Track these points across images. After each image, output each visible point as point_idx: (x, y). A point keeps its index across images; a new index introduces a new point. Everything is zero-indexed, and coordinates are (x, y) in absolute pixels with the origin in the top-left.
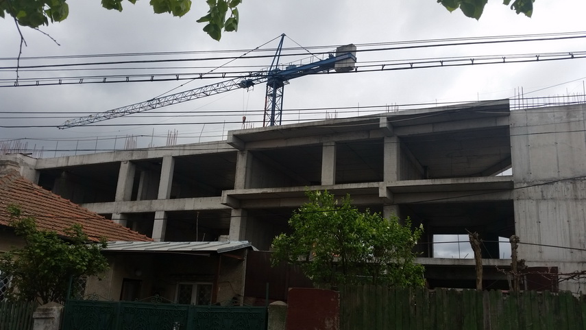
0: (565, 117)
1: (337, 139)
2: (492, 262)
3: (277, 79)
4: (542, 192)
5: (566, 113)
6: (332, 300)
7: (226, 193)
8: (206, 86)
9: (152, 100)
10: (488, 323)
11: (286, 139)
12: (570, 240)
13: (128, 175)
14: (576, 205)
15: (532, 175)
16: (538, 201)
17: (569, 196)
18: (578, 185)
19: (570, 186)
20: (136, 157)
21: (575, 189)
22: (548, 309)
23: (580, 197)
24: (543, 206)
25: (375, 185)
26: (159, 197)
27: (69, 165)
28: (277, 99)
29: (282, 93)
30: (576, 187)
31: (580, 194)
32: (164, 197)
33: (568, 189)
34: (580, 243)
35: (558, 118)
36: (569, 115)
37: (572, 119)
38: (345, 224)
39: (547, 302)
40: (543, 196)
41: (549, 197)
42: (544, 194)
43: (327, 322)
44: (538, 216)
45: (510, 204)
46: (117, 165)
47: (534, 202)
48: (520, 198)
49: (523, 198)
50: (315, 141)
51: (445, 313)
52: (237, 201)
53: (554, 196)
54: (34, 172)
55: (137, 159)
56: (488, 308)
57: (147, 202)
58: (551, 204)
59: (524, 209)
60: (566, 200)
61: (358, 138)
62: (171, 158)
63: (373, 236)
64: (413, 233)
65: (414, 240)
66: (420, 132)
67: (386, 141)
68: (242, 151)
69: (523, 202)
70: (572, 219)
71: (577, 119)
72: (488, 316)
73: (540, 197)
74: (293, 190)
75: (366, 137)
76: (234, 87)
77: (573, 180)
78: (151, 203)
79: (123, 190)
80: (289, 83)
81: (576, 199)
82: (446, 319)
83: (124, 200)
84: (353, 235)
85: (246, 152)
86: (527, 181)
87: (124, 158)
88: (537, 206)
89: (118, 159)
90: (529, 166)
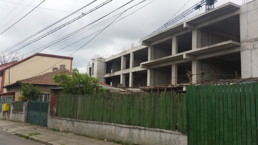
1: (176, 35)
4: (253, 45)
7: (142, 64)
9: (165, 24)
11: (161, 39)
13: (123, 61)
15: (249, 37)
16: (251, 50)
20: (124, 54)
24: (254, 52)
25: (182, 53)
32: (131, 67)
40: (254, 47)
41: (257, 47)
44: (251, 58)
45: (238, 55)
46: (120, 58)
47: (250, 51)
48: (243, 50)
49: (245, 49)
50: (170, 38)
54: (104, 63)
59: (245, 55)
61: (183, 33)
62: (132, 53)
66: (205, 25)
67: (193, 32)
69: (244, 52)
73: (253, 48)
75: (186, 32)
76: (194, 10)
78: (128, 70)
83: (123, 69)
85: (150, 47)
86: (247, 40)
87: (122, 55)
88: (251, 53)
89: (121, 56)
90: (248, 33)
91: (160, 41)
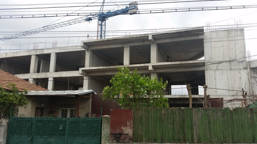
0: (227, 35)
1: (130, 45)
2: (196, 96)
3: (103, 17)
4: (217, 67)
5: (227, 33)
6: (130, 114)
7: (81, 69)
8: (70, 20)
9: (45, 27)
10: (195, 122)
11: (108, 45)
12: (228, 86)
13: (35, 61)
14: (231, 72)
15: (213, 60)
17: (228, 68)
18: (232, 64)
19: (228, 64)
20: (38, 53)
21: (230, 65)
22: (220, 115)
23: (232, 69)
24: (217, 72)
25: (147, 65)
26: (50, 71)
27: (7, 57)
28: (103, 27)
29: (105, 24)
30: (231, 64)
31: (233, 67)
32: (53, 71)
33: (228, 65)
34: (232, 88)
35: (224, 35)
36: (228, 34)
37: (230, 36)
38: (135, 82)
39: (219, 112)
41: (220, 69)
42: (218, 68)
43: (128, 123)
44: (215, 77)
45: (203, 72)
47: (214, 71)
49: (209, 69)
50: (120, 46)
51: (177, 117)
52: (87, 72)
53: (222, 68)
55: (39, 54)
56: (195, 115)
57: (45, 73)
58: (221, 71)
59: (209, 74)
60: (227, 70)
61: (139, 44)
62: (55, 53)
63: (147, 86)
64: (163, 85)
65: (164, 87)
66: (166, 42)
67: (151, 45)
68: (88, 50)
69: (209, 71)
70: (229, 78)
71: (232, 36)
72: (195, 118)
73: (216, 69)
74: (111, 67)
75: (143, 44)
76: (83, 21)
77: (230, 61)
78: (46, 74)
79: (33, 68)
80: (108, 19)
81: (231, 69)
82: (177, 120)
83: (34, 72)
84: (138, 86)
85: (90, 51)
86: (211, 62)
87: (33, 53)
88: (215, 73)
89: (30, 54)
90: (211, 56)
91: (106, 47)
